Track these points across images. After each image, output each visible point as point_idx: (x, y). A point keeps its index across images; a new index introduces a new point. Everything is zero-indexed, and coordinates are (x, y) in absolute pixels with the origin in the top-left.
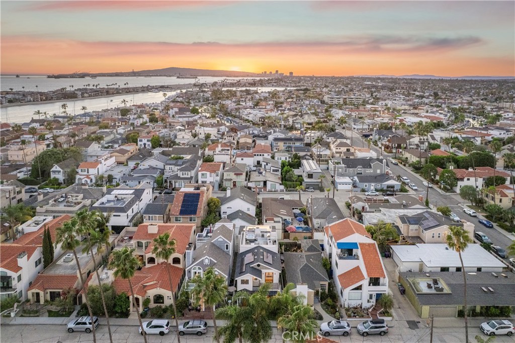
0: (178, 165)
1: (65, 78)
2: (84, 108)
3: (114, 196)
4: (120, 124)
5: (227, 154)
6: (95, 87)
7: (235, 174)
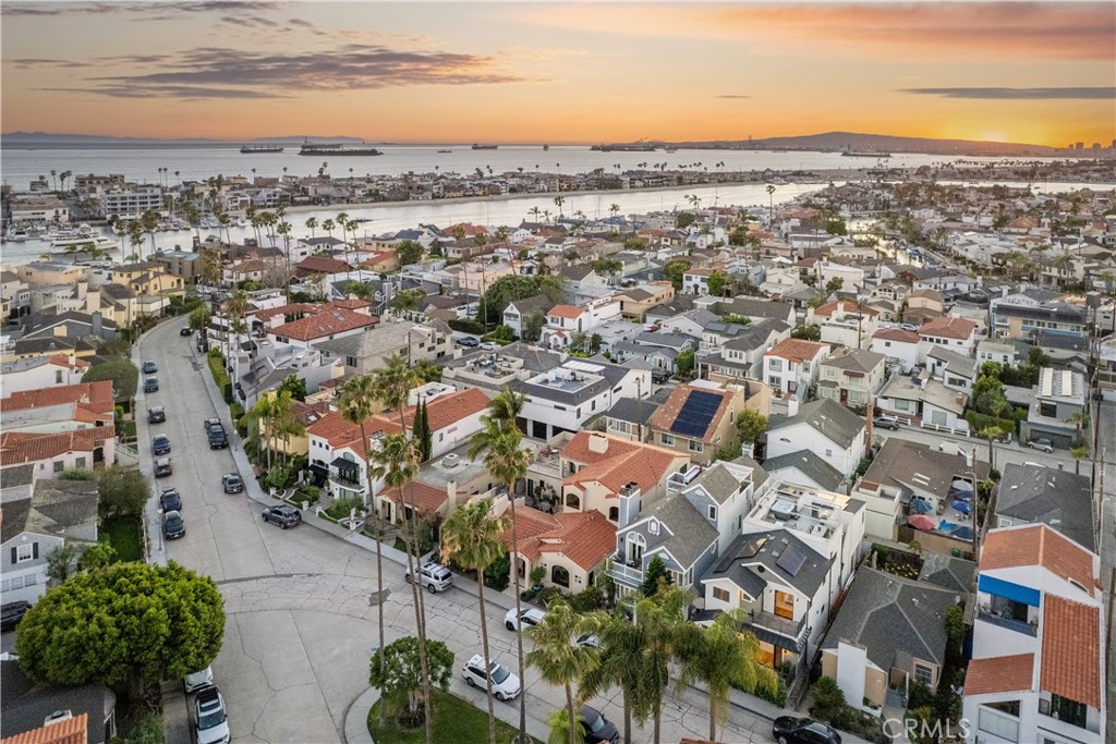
0: (727, 336)
1: (620, 150)
2: (615, 208)
3: (570, 371)
4: (668, 243)
5: (851, 328)
6: (659, 169)
7: (845, 373)
